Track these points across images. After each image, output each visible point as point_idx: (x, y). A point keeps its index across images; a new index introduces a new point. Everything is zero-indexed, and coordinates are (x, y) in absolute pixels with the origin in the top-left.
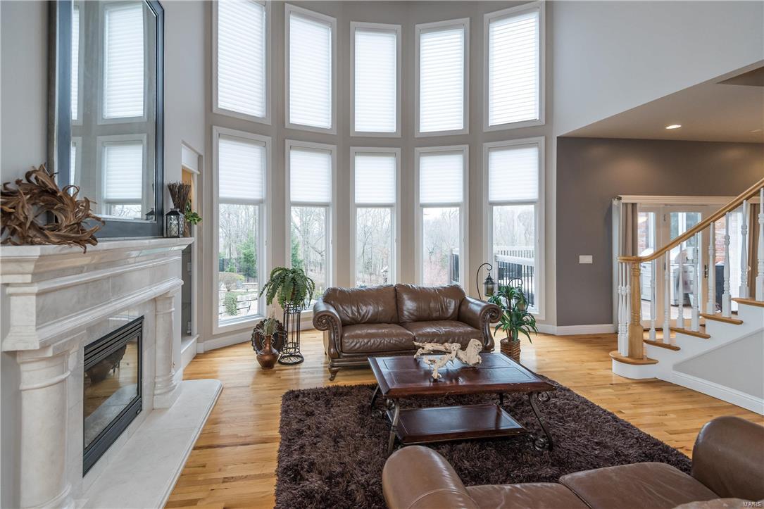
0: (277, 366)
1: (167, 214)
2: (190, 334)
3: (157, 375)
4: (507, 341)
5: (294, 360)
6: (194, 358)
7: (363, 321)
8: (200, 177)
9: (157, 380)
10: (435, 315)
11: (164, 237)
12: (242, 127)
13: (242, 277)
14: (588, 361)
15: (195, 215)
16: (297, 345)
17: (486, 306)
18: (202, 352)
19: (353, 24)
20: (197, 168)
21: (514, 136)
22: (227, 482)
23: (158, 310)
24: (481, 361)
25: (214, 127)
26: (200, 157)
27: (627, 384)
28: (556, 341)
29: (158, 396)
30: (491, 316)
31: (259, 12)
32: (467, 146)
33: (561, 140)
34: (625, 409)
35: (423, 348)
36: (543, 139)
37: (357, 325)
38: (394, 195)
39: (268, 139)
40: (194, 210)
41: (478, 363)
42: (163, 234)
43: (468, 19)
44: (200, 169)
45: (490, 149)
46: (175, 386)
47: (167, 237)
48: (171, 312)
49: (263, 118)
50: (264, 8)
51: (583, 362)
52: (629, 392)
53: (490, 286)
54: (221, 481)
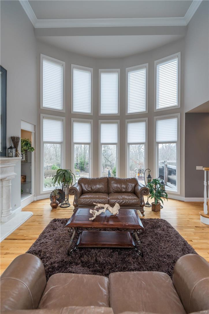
0: (58, 208)
1: (8, 149)
2: (31, 193)
3: (3, 209)
4: (154, 203)
5: (65, 206)
6: (32, 203)
7: (93, 192)
8: (35, 133)
9: (3, 211)
10: (124, 190)
11: (7, 157)
12: (53, 114)
13: (79, 170)
14: (192, 215)
15: (33, 148)
16: (68, 199)
17: (143, 187)
18: (36, 200)
19: (100, 70)
20: (33, 130)
21: (167, 113)
22: (6, 254)
23: (3, 185)
24: (118, 213)
25: (41, 114)
26: (35, 126)
27: (203, 227)
28: (183, 204)
29: (3, 217)
30: (144, 192)
31: (60, 68)
32: (147, 118)
33: (187, 114)
34: (194, 239)
35: (97, 206)
36: (179, 114)
37: (90, 193)
38: (117, 139)
39: (64, 118)
40: (33, 146)
41: (117, 214)
42: (6, 156)
43: (148, 64)
44: (35, 130)
45: (157, 119)
46: (11, 214)
47: (8, 157)
48: (10, 186)
49: (62, 110)
50: (62, 67)
51: (189, 214)
52: (203, 231)
53: (149, 179)
54: (4, 254)
